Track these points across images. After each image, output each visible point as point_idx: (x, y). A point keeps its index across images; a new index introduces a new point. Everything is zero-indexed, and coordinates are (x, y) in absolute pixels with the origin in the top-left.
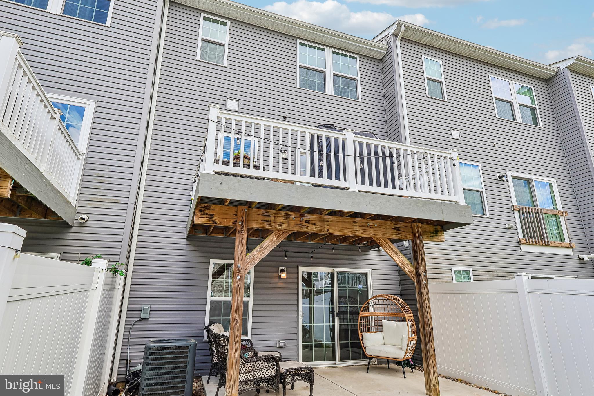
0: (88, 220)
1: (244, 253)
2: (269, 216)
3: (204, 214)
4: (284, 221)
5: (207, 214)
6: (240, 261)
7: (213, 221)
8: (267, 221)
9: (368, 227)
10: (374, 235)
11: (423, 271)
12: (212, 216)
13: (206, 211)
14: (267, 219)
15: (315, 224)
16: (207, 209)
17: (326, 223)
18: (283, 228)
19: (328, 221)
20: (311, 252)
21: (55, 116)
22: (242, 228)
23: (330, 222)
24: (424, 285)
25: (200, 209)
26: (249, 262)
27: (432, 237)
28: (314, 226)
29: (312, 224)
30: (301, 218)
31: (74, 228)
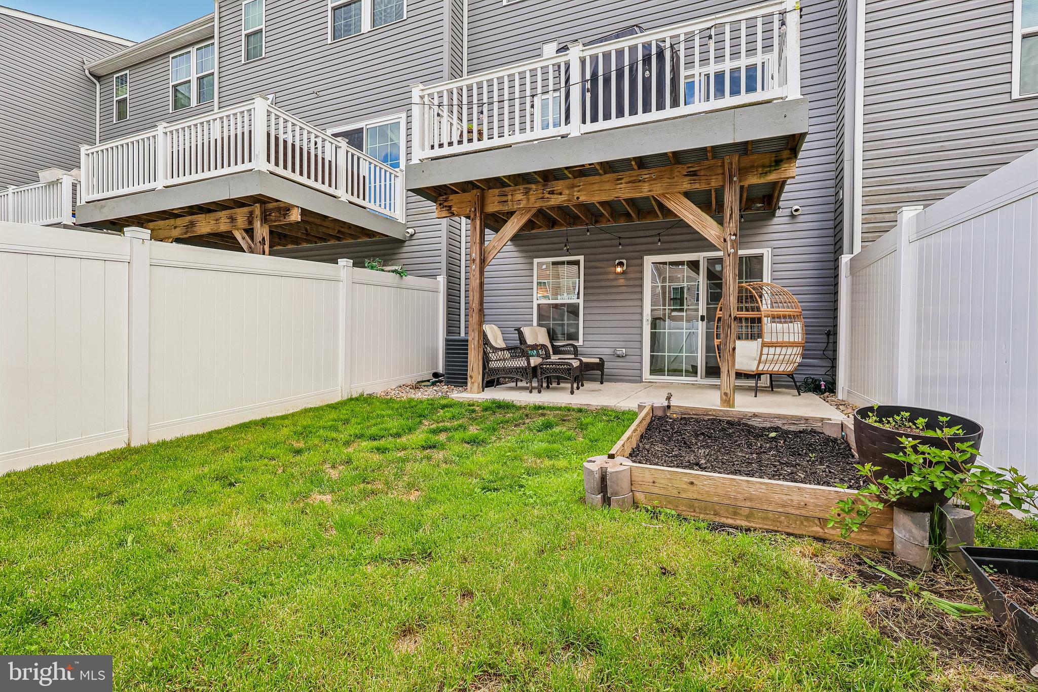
0: (415, 233)
1: (478, 241)
2: (507, 195)
3: (443, 207)
4: (522, 197)
5: (446, 206)
6: (474, 251)
7: (451, 213)
8: (503, 202)
9: (640, 181)
10: (650, 191)
11: (730, 234)
12: (450, 207)
13: (445, 204)
14: (504, 199)
15: (561, 194)
16: (446, 201)
17: (576, 189)
18: (521, 206)
19: (579, 186)
20: (659, 234)
21: (340, 145)
22: (475, 215)
23: (581, 187)
24: (729, 255)
25: (440, 202)
26: (490, 251)
27: (766, 173)
28: (560, 197)
29: (557, 194)
30: (543, 190)
31: (407, 242)
